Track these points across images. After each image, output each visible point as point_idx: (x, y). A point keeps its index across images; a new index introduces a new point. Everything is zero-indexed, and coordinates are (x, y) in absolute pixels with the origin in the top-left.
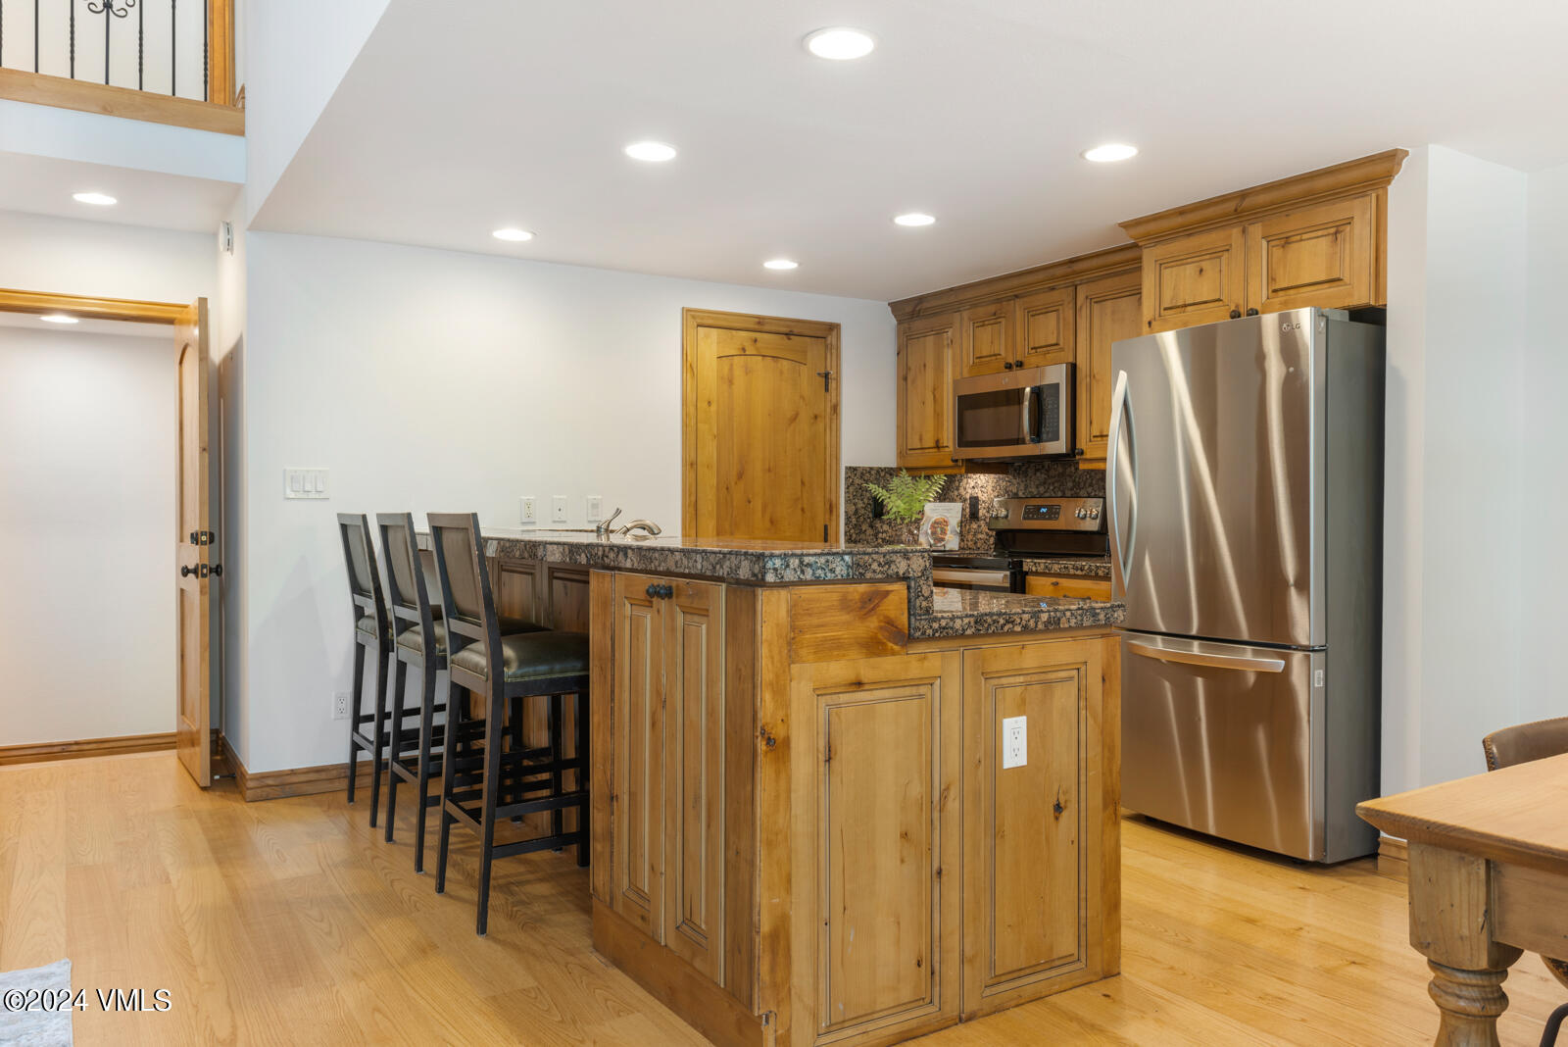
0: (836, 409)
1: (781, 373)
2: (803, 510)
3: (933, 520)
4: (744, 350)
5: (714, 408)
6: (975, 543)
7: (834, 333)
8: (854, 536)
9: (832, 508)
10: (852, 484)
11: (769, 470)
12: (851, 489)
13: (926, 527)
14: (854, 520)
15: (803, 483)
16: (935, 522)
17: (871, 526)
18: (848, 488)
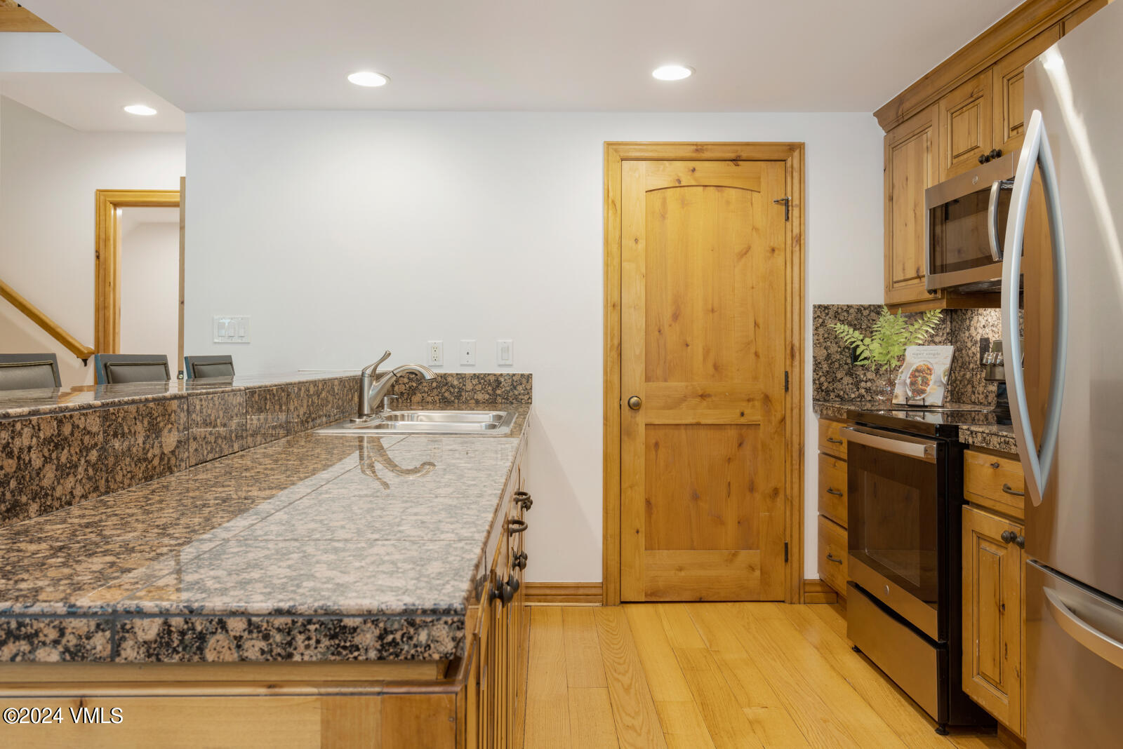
0: (799, 240)
1: (728, 203)
2: (757, 354)
3: (914, 367)
4: (679, 181)
5: (642, 245)
6: (987, 397)
7: (796, 154)
8: (826, 384)
9: (793, 353)
10: (823, 324)
11: (713, 311)
12: (821, 331)
13: (904, 376)
14: (825, 367)
15: (756, 324)
16: (917, 370)
17: (849, 373)
18: (816, 329)
